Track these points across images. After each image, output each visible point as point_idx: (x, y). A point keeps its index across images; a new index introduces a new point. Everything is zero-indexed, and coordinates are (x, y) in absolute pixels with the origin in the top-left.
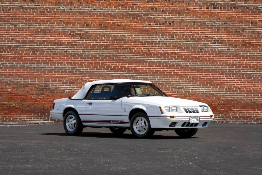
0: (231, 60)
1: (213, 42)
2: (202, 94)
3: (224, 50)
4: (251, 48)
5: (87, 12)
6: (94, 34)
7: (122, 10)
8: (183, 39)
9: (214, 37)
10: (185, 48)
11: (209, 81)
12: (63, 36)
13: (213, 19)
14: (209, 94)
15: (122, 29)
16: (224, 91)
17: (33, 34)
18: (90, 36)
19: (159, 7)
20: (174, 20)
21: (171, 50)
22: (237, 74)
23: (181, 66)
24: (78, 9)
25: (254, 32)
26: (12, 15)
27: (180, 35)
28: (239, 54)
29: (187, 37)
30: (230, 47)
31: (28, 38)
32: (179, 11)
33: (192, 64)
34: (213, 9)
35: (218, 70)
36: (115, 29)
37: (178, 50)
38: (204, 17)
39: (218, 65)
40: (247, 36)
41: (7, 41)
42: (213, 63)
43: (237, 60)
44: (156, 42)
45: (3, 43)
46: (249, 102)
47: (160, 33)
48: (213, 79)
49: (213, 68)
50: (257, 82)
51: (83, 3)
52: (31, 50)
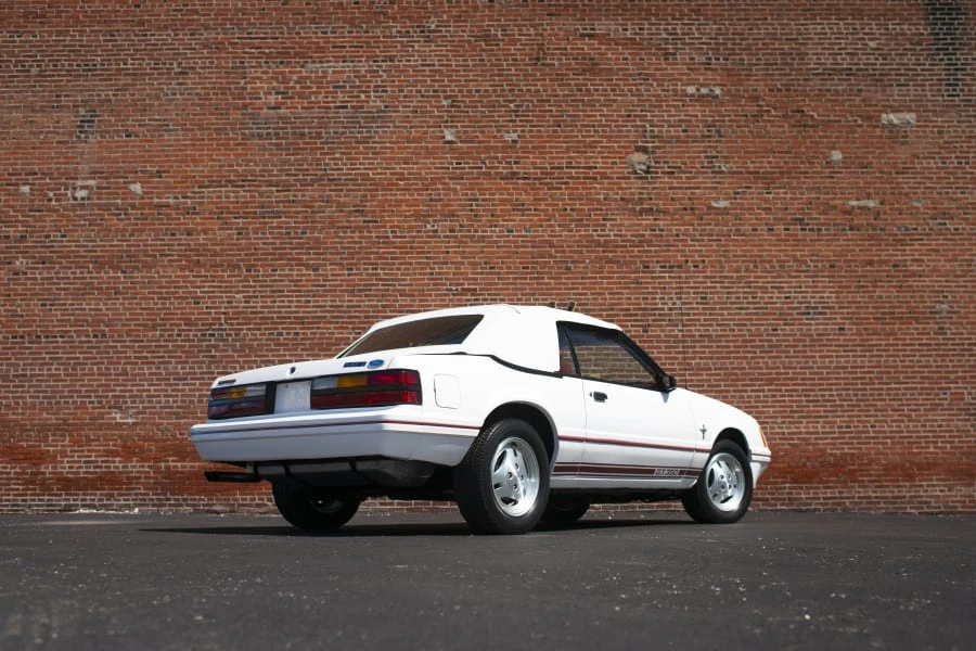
0: (848, 356)
1: (803, 310)
2: (780, 439)
3: (832, 329)
4: (897, 326)
5: (492, 237)
6: (508, 289)
7: (577, 231)
8: (731, 303)
9: (805, 297)
10: (735, 325)
11: (797, 406)
12: (431, 295)
13: (802, 256)
14: (798, 439)
15: (577, 278)
16: (835, 433)
17: (359, 290)
18: (498, 295)
19: (668, 225)
20: (708, 257)
21: (699, 330)
22: (865, 390)
23: (727, 369)
24: (469, 231)
25: (901, 286)
26: (308, 243)
27: (722, 292)
28: (868, 340)
29: (739, 298)
30: (845, 324)
31: (347, 298)
32: (717, 235)
33: (752, 365)
34: (800, 232)
35: (820, 379)
36: (561, 278)
37: (717, 330)
38: (780, 251)
39: (819, 368)
40: (887, 297)
41: (296, 307)
42: (806, 362)
43: (865, 356)
44: (663, 309)
45: (286, 312)
46: (898, 459)
47: (673, 288)
48: (807, 401)
49: (805, 373)
50: (915, 410)
51: (481, 216)
52: (353, 329)
